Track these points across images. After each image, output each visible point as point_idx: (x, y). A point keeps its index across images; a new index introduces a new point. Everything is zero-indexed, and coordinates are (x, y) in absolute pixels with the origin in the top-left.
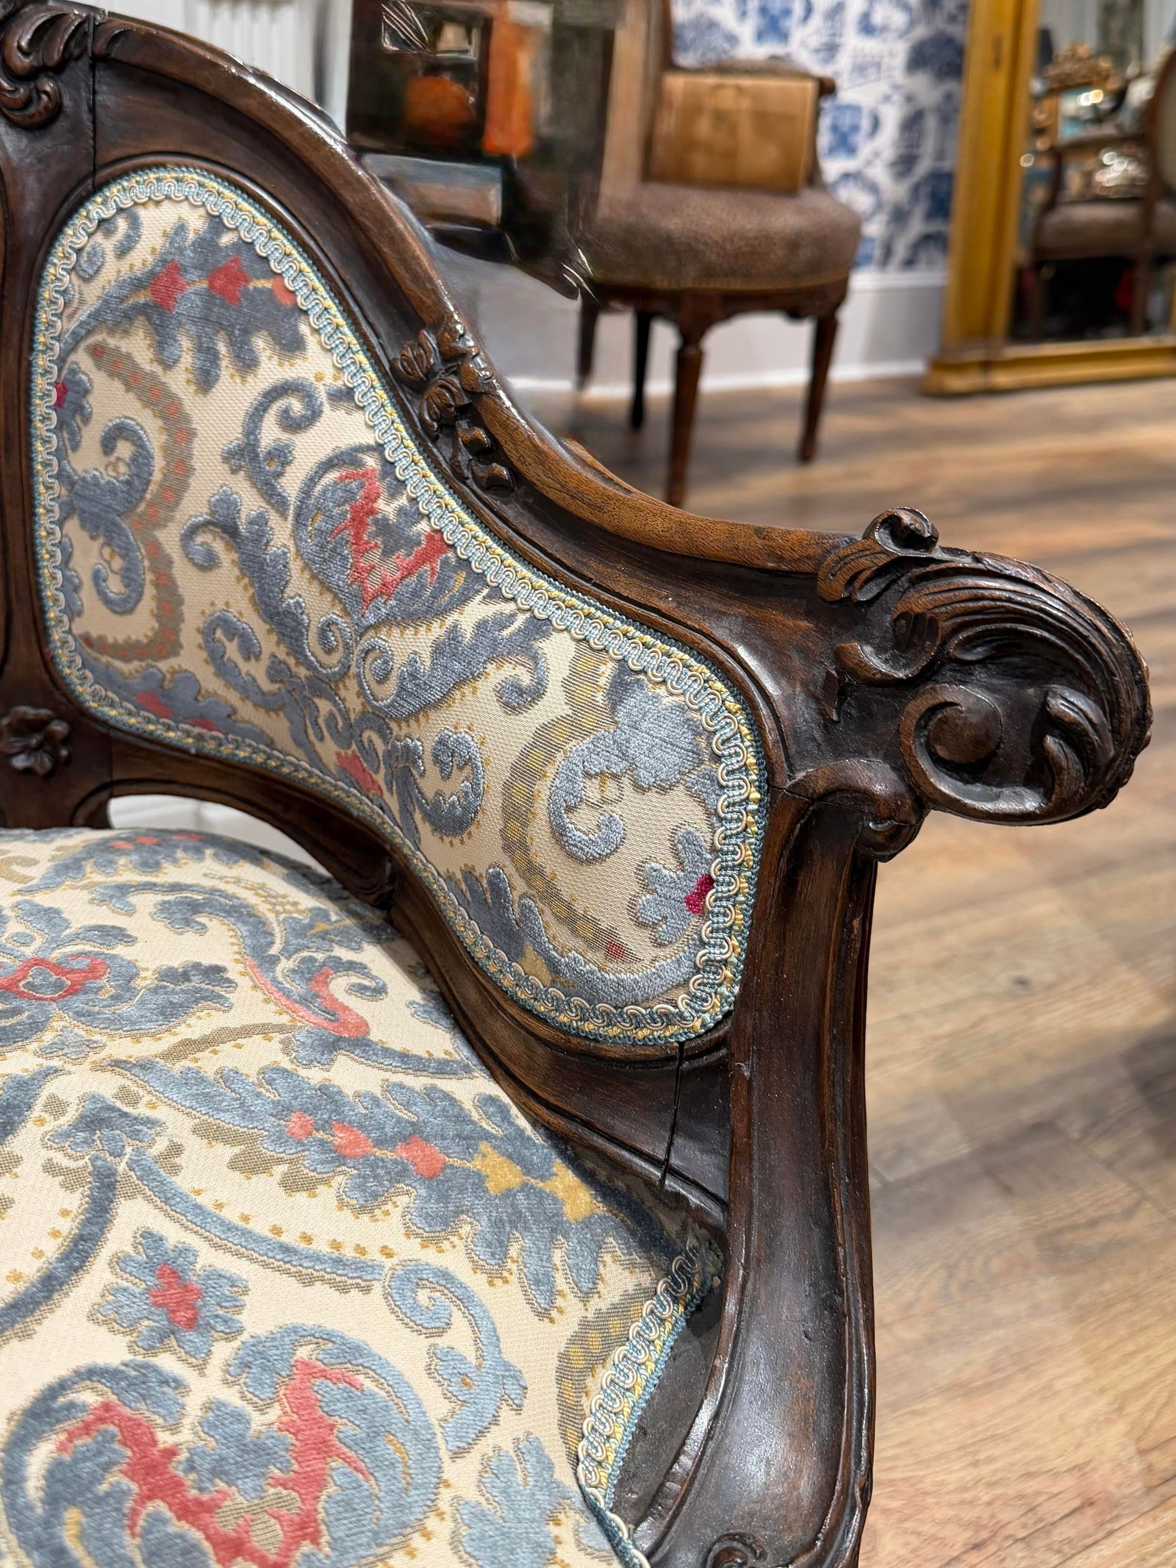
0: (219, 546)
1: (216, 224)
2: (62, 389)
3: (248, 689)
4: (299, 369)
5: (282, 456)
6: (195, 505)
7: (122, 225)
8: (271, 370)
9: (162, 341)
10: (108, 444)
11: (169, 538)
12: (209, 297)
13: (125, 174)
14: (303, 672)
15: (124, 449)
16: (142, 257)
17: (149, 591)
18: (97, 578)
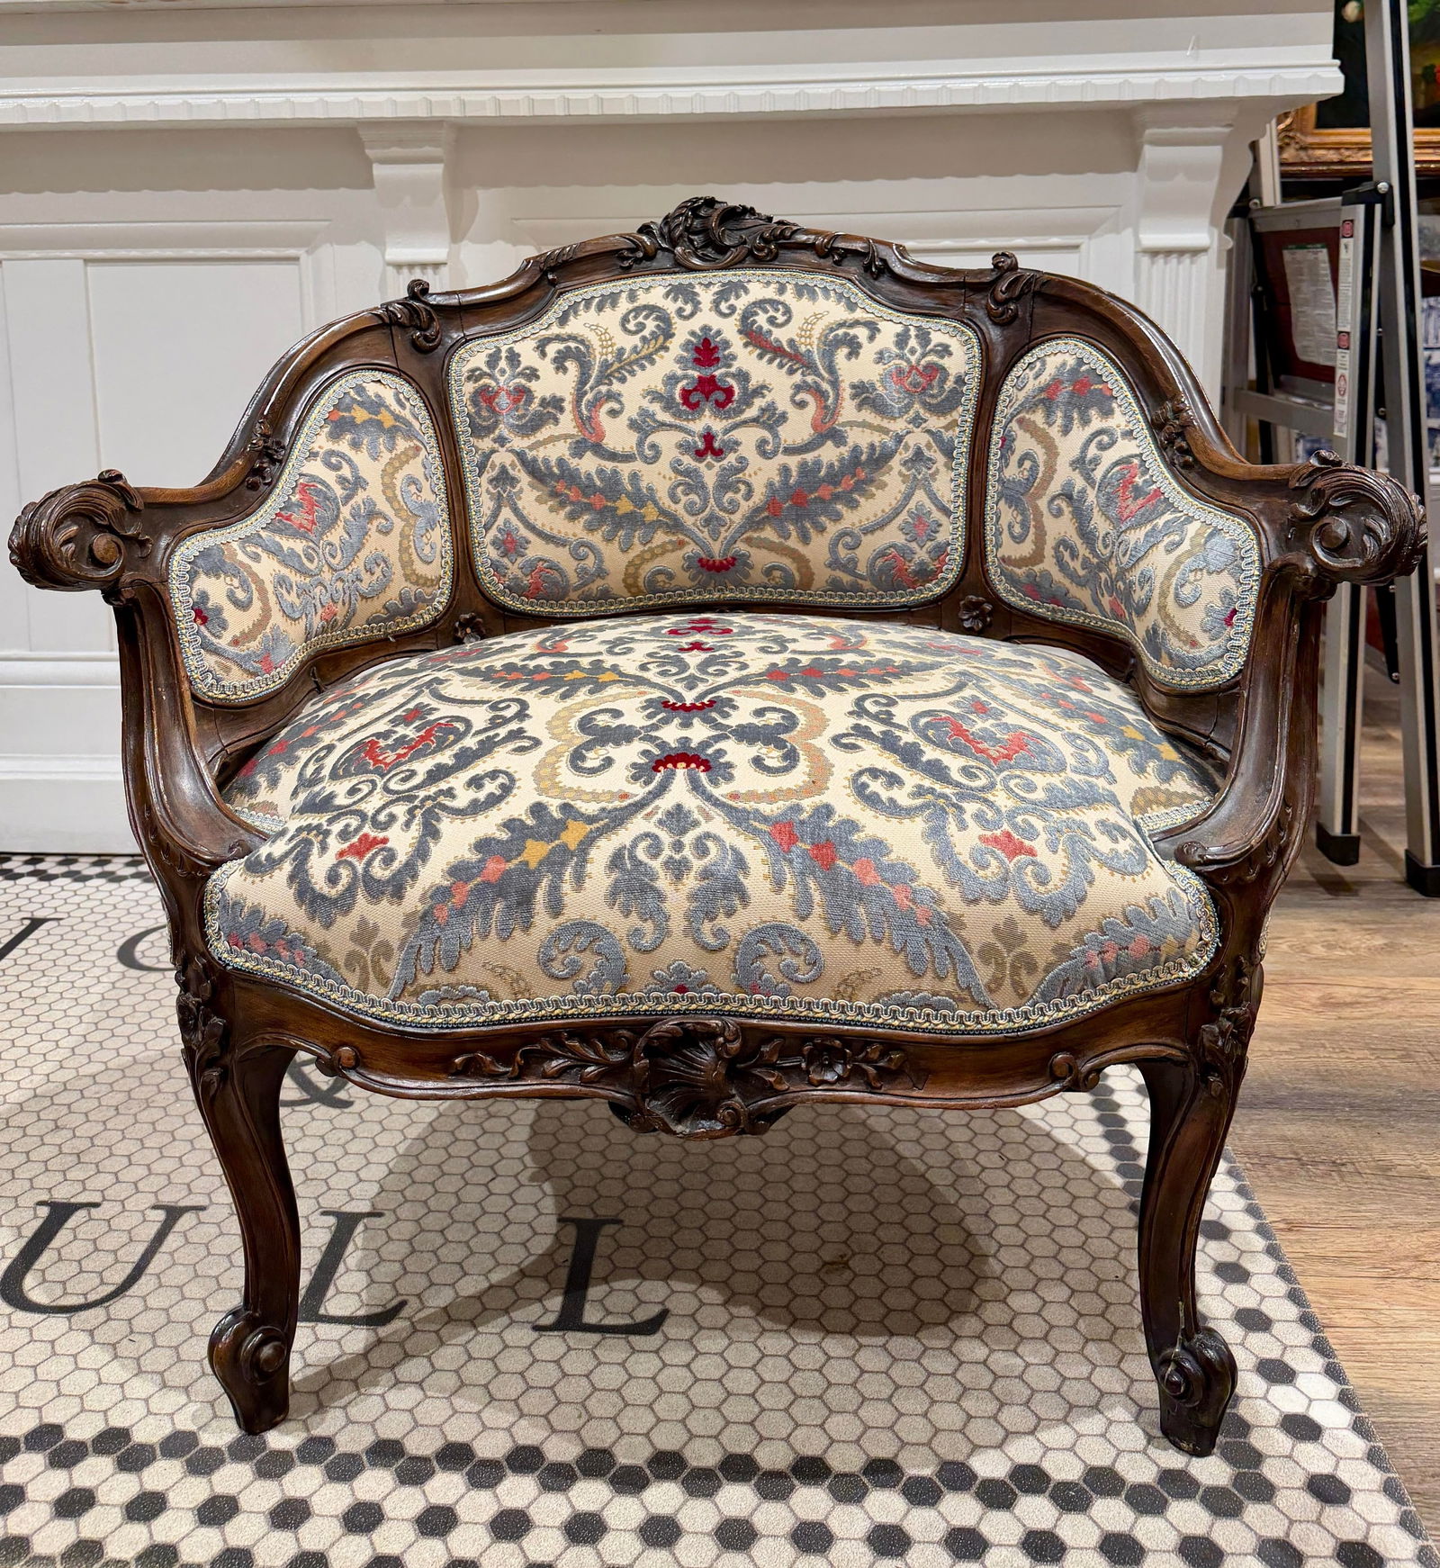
0: (1064, 506)
1: (1080, 362)
2: (1004, 439)
3: (1072, 576)
4: (1110, 423)
5: (1096, 461)
6: (1055, 487)
7: (1038, 364)
8: (1097, 423)
9: (1049, 414)
10: (1021, 463)
11: (1042, 504)
12: (1072, 394)
13: (1043, 343)
14: (1095, 561)
15: (1027, 464)
16: (1045, 378)
17: (1032, 530)
18: (1010, 526)
